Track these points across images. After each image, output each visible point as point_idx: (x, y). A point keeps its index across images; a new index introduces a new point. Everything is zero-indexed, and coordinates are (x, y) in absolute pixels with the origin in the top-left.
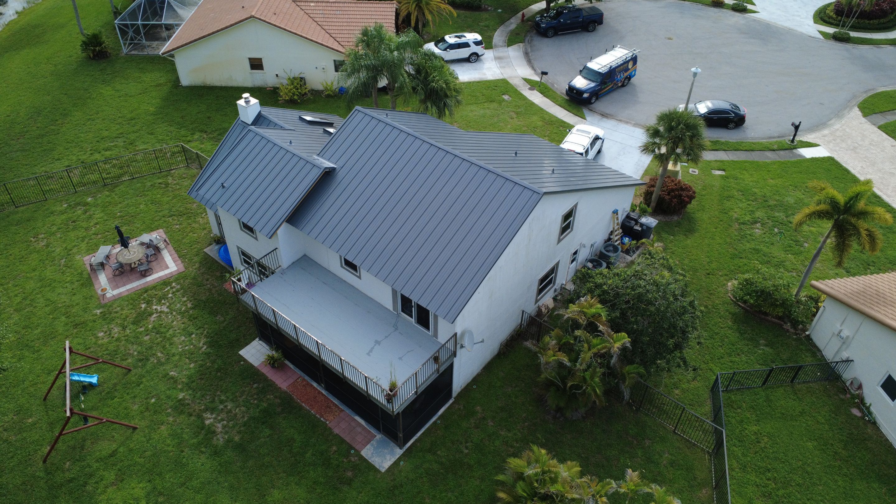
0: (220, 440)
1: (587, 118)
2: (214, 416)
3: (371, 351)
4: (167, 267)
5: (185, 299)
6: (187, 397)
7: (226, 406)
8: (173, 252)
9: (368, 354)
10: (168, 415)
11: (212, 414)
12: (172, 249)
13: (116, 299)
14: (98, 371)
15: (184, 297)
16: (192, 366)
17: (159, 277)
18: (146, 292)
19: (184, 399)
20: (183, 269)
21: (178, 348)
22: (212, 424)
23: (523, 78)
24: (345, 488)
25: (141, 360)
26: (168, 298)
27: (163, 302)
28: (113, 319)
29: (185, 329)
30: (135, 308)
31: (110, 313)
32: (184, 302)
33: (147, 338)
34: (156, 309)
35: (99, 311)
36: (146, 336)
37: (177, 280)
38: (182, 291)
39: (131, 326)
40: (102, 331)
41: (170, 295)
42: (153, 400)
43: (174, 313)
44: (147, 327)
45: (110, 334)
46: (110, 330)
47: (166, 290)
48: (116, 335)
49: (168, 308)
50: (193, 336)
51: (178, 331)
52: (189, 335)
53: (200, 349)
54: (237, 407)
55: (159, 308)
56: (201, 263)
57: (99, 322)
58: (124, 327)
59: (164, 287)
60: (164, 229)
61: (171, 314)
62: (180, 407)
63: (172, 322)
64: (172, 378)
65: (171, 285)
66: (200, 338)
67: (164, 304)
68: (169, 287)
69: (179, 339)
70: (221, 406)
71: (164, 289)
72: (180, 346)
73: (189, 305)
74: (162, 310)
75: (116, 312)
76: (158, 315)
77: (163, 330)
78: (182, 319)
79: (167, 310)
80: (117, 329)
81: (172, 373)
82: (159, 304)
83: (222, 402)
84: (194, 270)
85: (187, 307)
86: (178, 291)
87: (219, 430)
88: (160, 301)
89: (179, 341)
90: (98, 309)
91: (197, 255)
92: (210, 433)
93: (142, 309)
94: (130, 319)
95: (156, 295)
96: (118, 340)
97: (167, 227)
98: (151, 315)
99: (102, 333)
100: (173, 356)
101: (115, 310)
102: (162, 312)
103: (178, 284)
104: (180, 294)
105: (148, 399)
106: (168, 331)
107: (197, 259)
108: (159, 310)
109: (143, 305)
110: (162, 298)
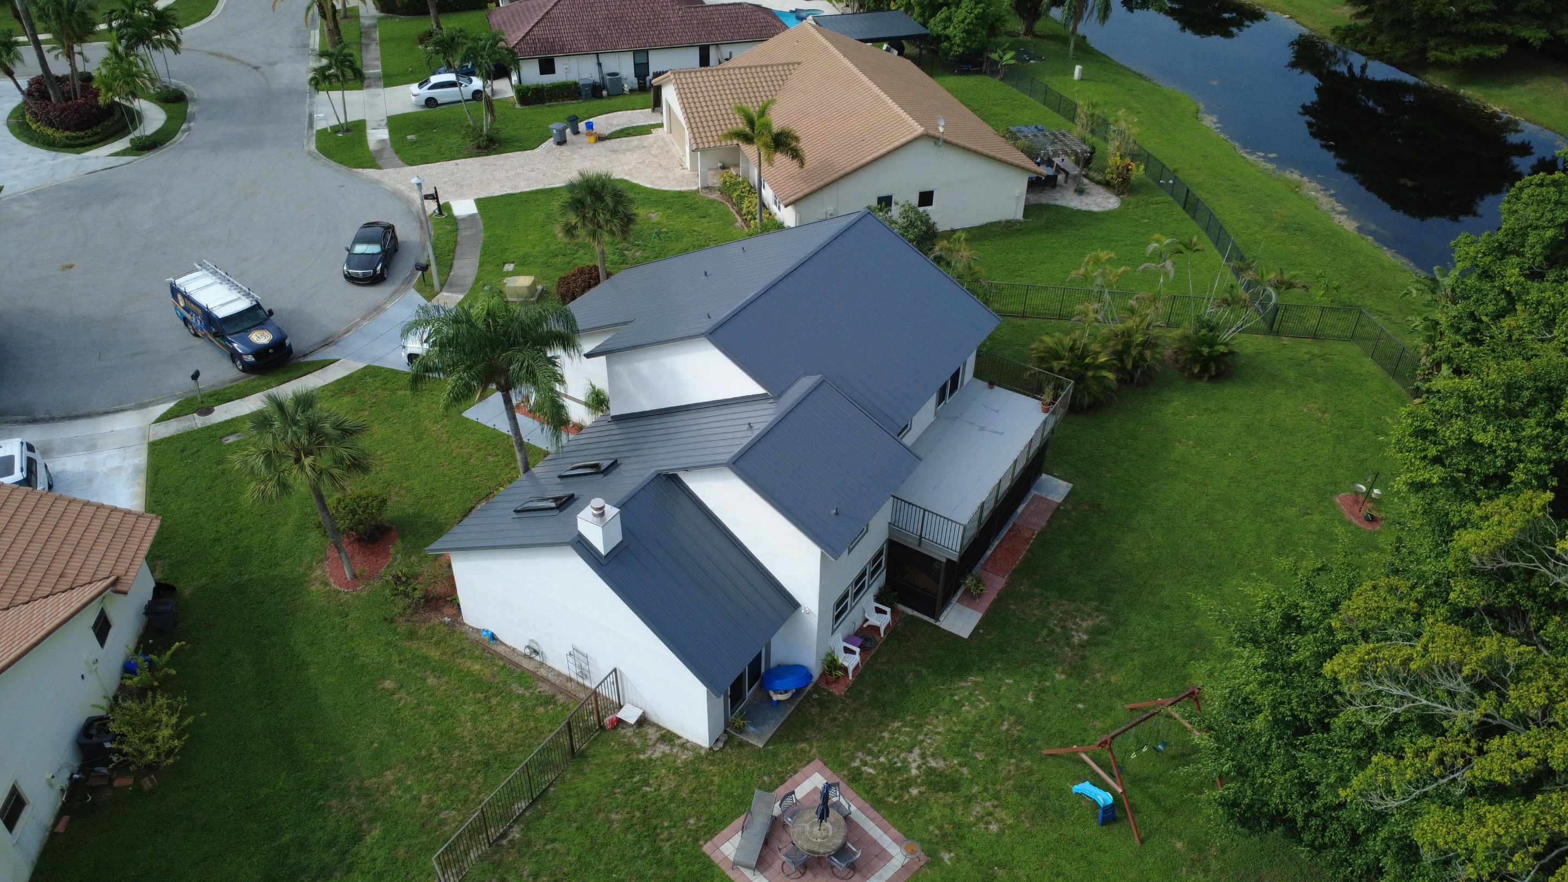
0: (1100, 619)
1: (332, 357)
2: (1074, 633)
3: (996, 432)
5: (886, 734)
6: (1060, 669)
7: (1056, 625)
10: (1094, 681)
11: (1073, 636)
13: (907, 834)
15: (883, 737)
16: (1009, 681)
18: (881, 801)
19: (1065, 673)
20: (817, 763)
21: (986, 708)
22: (1086, 633)
23: (155, 423)
25: (1023, 748)
26: (889, 761)
27: (899, 764)
28: (958, 826)
29: (948, 713)
30: (919, 802)
31: (944, 836)
32: (892, 733)
33: (980, 756)
34: (919, 767)
35: (946, 857)
36: (976, 758)
37: (843, 765)
38: (869, 745)
39: (963, 790)
40: (987, 828)
41: (882, 759)
42: (1081, 706)
43: (920, 737)
44: (960, 765)
45: (990, 814)
46: (979, 819)
47: (871, 771)
48: (988, 804)
49: (911, 752)
50: (956, 698)
51: (954, 719)
52: (959, 704)
53: (976, 684)
54: (1052, 614)
55: (914, 765)
56: (795, 742)
57: (968, 843)
58: (969, 799)
59: (864, 776)
60: (701, 842)
61: (923, 741)
62: (1078, 670)
63: (939, 733)
64: (1037, 696)
65: (858, 768)
66: (958, 689)
67: (905, 760)
68: (864, 769)
69: (968, 712)
70: (1058, 630)
71: (870, 774)
72: (982, 706)
73: (897, 724)
74: (917, 758)
75: (941, 828)
76: (930, 759)
77: (959, 739)
78: (928, 723)
79: (917, 751)
80: (977, 809)
81: (1030, 699)
82: (906, 767)
83: (1052, 632)
84: (815, 744)
85: (903, 726)
86: (870, 752)
87: (1090, 623)
88: (899, 769)
89: (974, 711)
90: (942, 859)
91: (775, 755)
92: (1098, 631)
93: (923, 789)
94: (949, 798)
95: (886, 781)
96: (997, 797)
97: (696, 840)
98: (932, 771)
99: (991, 827)
100: (1002, 708)
101: (937, 832)
102: (923, 756)
103: (853, 759)
104: (876, 745)
105: (1082, 713)
106: (959, 732)
107: (785, 751)
108: (919, 761)
109: (914, 792)
110: (891, 769)
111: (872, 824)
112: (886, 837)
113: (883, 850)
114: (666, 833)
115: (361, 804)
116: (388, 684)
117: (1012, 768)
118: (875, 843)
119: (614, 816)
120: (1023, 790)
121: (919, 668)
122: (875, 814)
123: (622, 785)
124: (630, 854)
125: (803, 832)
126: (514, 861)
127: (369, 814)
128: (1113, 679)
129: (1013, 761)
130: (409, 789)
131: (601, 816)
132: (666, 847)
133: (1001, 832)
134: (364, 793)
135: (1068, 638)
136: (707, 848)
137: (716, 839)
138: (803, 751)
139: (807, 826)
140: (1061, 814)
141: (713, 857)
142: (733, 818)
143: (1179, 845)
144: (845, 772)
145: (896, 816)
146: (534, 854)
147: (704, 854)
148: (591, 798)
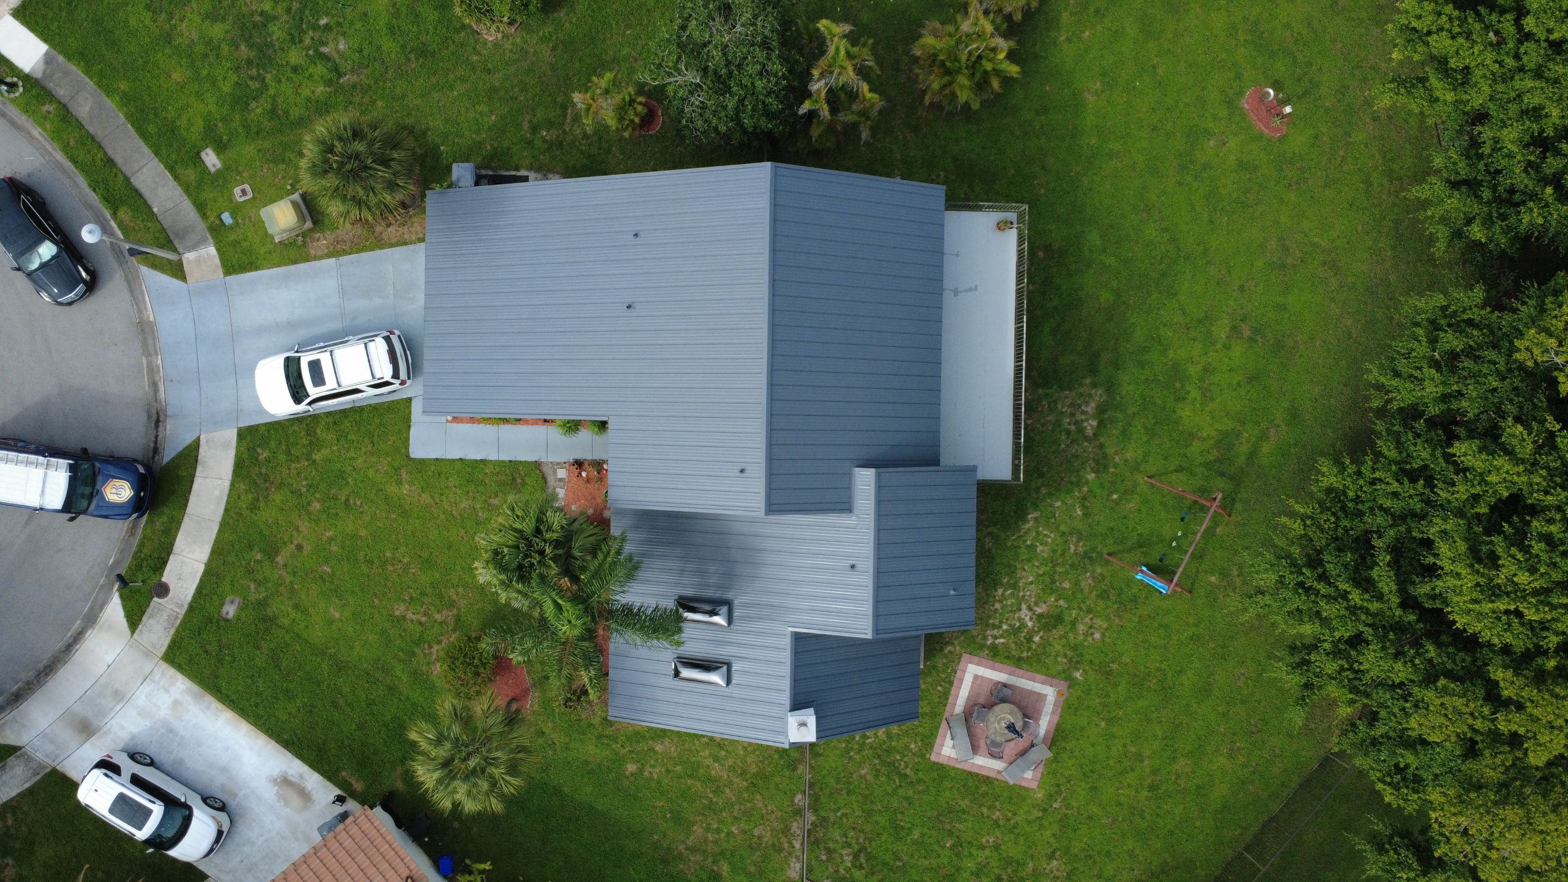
0: (1099, 395)
1: (188, 439)
2: (1085, 424)
3: (971, 290)
4: (976, 677)
5: (997, 606)
6: (1088, 469)
7: (1069, 424)
8: (950, 700)
9: (976, 289)
10: (1116, 466)
11: (1085, 428)
12: (948, 708)
13: (1050, 675)
14: (1130, 582)
15: (996, 610)
16: (1058, 504)
17: (994, 669)
18: (1020, 659)
19: (1093, 471)
20: (965, 657)
21: (1054, 540)
22: (1094, 417)
23: (133, 632)
24: (1056, 246)
25: (1090, 558)
26: (1010, 625)
27: (1018, 625)
28: (1074, 648)
29: (1029, 560)
30: (1045, 643)
31: (1070, 661)
32: (1001, 601)
33: (1066, 585)
34: (1031, 619)
35: (1078, 675)
36: (1065, 589)
37: (982, 647)
38: (991, 621)
39: (1067, 618)
40: (1093, 639)
41: (1005, 627)
42: (1115, 496)
43: (1021, 594)
44: (1056, 600)
45: (1091, 627)
46: (1086, 634)
47: (1002, 640)
48: (1087, 620)
49: (1020, 610)
50: (1029, 543)
51: (1036, 564)
52: (1031, 548)
53: (1036, 519)
54: (1062, 413)
55: (1027, 619)
56: (941, 650)
57: (1088, 657)
58: (1073, 624)
59: (1000, 647)
60: (928, 756)
61: (1024, 596)
62: (1101, 465)
63: (1031, 583)
64: (1083, 507)
65: (993, 644)
66: (1026, 533)
67: (1020, 619)
68: (997, 641)
69: (1043, 551)
70: (1073, 428)
71: (1003, 643)
72: (1049, 540)
73: (1000, 591)
74: (1027, 612)
75: (1065, 656)
76: (1035, 608)
77: (1047, 579)
78: (1021, 578)
79: (1024, 606)
80: (1081, 628)
81: (1080, 513)
82: (1023, 625)
83: (1068, 432)
84: (956, 643)
85: (1005, 591)
86: (994, 627)
87: (1093, 405)
88: (1019, 628)
89: (1046, 549)
90: (1076, 678)
91: (934, 667)
92: (1101, 410)
93: (1041, 634)
94: (1061, 630)
95: (1015, 643)
96: (1089, 611)
97: (923, 756)
98: (1040, 616)
99: (1095, 636)
100: (1063, 534)
101: (1065, 660)
102: (1030, 609)
103: (985, 638)
104: (995, 618)
105: (1117, 503)
106: (1044, 574)
107: (940, 661)
108: (1029, 614)
109: (1037, 639)
110: (1015, 631)
111: (1023, 680)
112: (1036, 684)
113: (1039, 694)
114: (903, 763)
115: (699, 858)
116: (631, 768)
117: (1090, 581)
118: (1031, 693)
119: (863, 772)
120: (1104, 595)
121: (989, 530)
122: (1021, 672)
123: (852, 749)
124: (890, 790)
125: (996, 730)
126: (825, 835)
127: (710, 860)
128: (1129, 456)
129: (1088, 574)
130: (718, 831)
131: (855, 776)
132: (908, 771)
133: (1103, 635)
134: (693, 850)
135: (1081, 430)
136: (933, 758)
137: (935, 749)
138: (950, 652)
139: (996, 725)
140: (1135, 600)
141: (941, 761)
142: (938, 728)
143: (1213, 579)
144: (987, 652)
145: (1035, 664)
146: (834, 823)
147: (934, 763)
148: (840, 769)
